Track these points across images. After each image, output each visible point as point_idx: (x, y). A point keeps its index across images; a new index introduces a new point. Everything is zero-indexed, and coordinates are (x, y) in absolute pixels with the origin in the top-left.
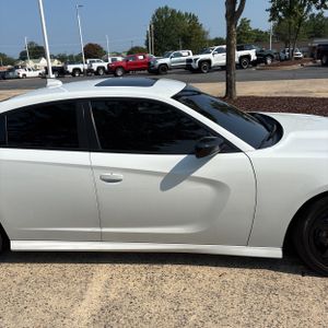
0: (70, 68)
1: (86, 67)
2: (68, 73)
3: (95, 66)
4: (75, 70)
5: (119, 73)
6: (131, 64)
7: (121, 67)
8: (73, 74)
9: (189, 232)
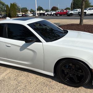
0: (46, 13)
1: (50, 13)
2: (45, 15)
3: (53, 13)
4: (47, 14)
5: (58, 15)
6: (62, 13)
7: (59, 14)
8: (47, 15)
9: (28, 64)
